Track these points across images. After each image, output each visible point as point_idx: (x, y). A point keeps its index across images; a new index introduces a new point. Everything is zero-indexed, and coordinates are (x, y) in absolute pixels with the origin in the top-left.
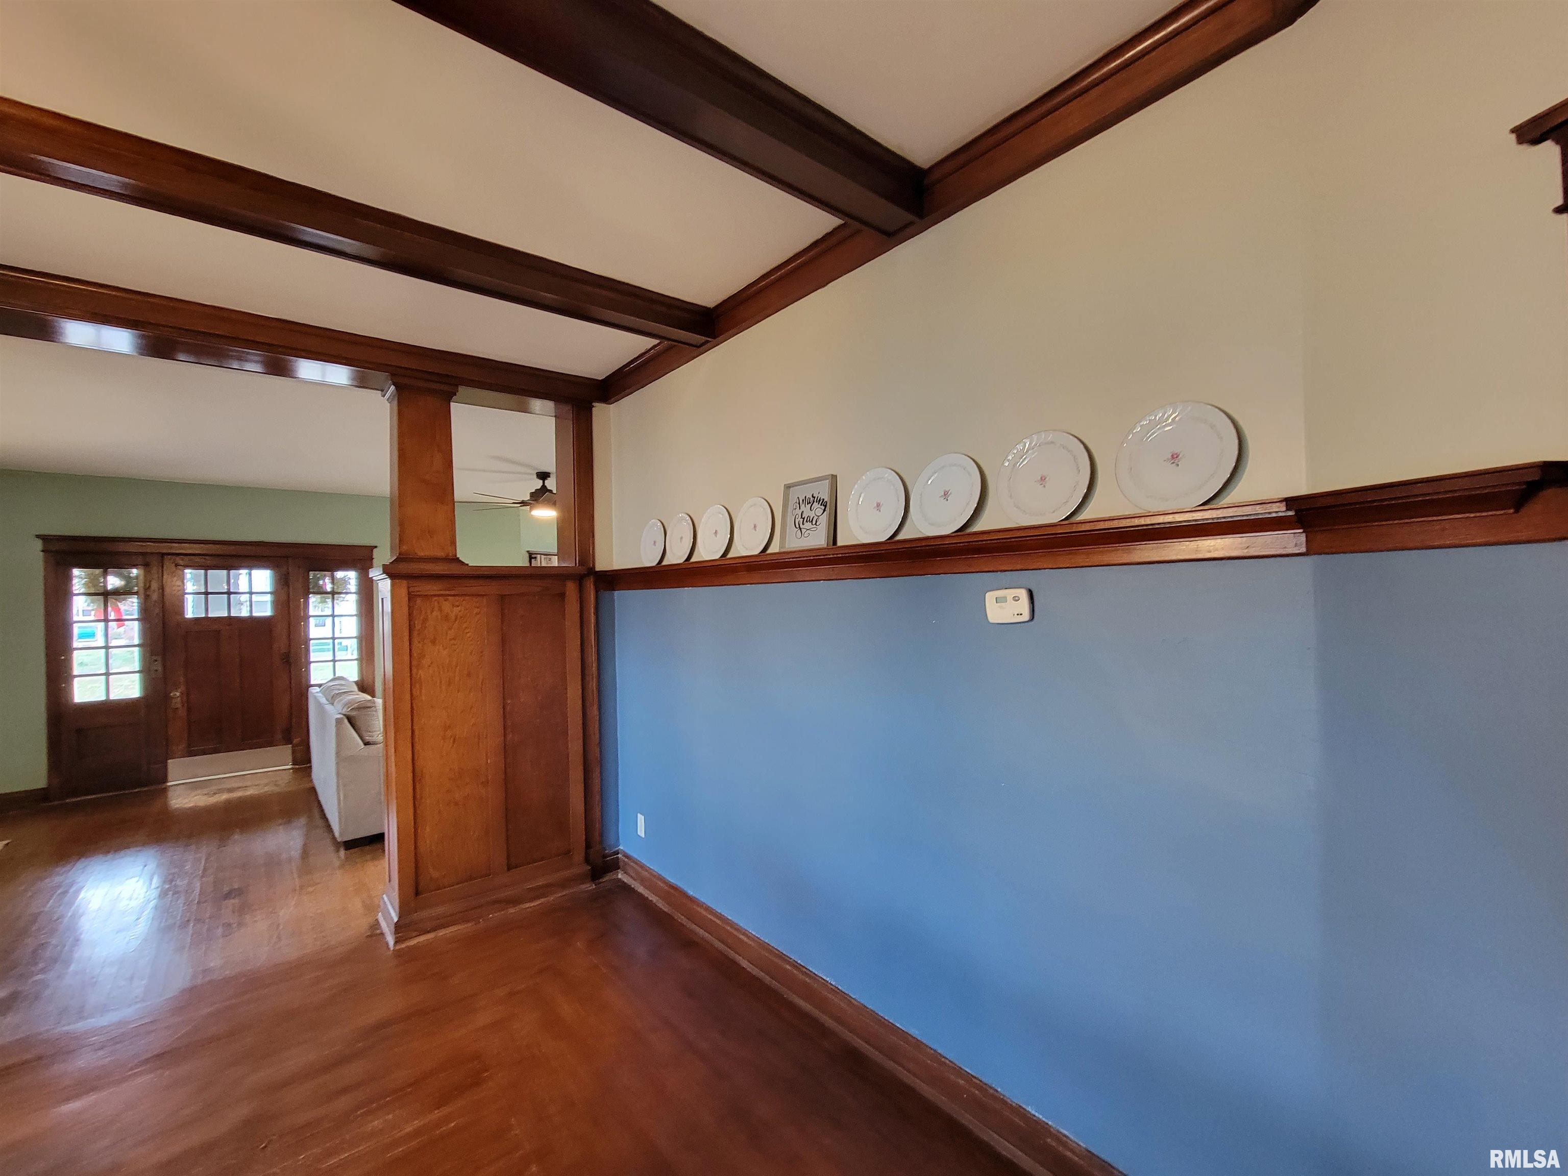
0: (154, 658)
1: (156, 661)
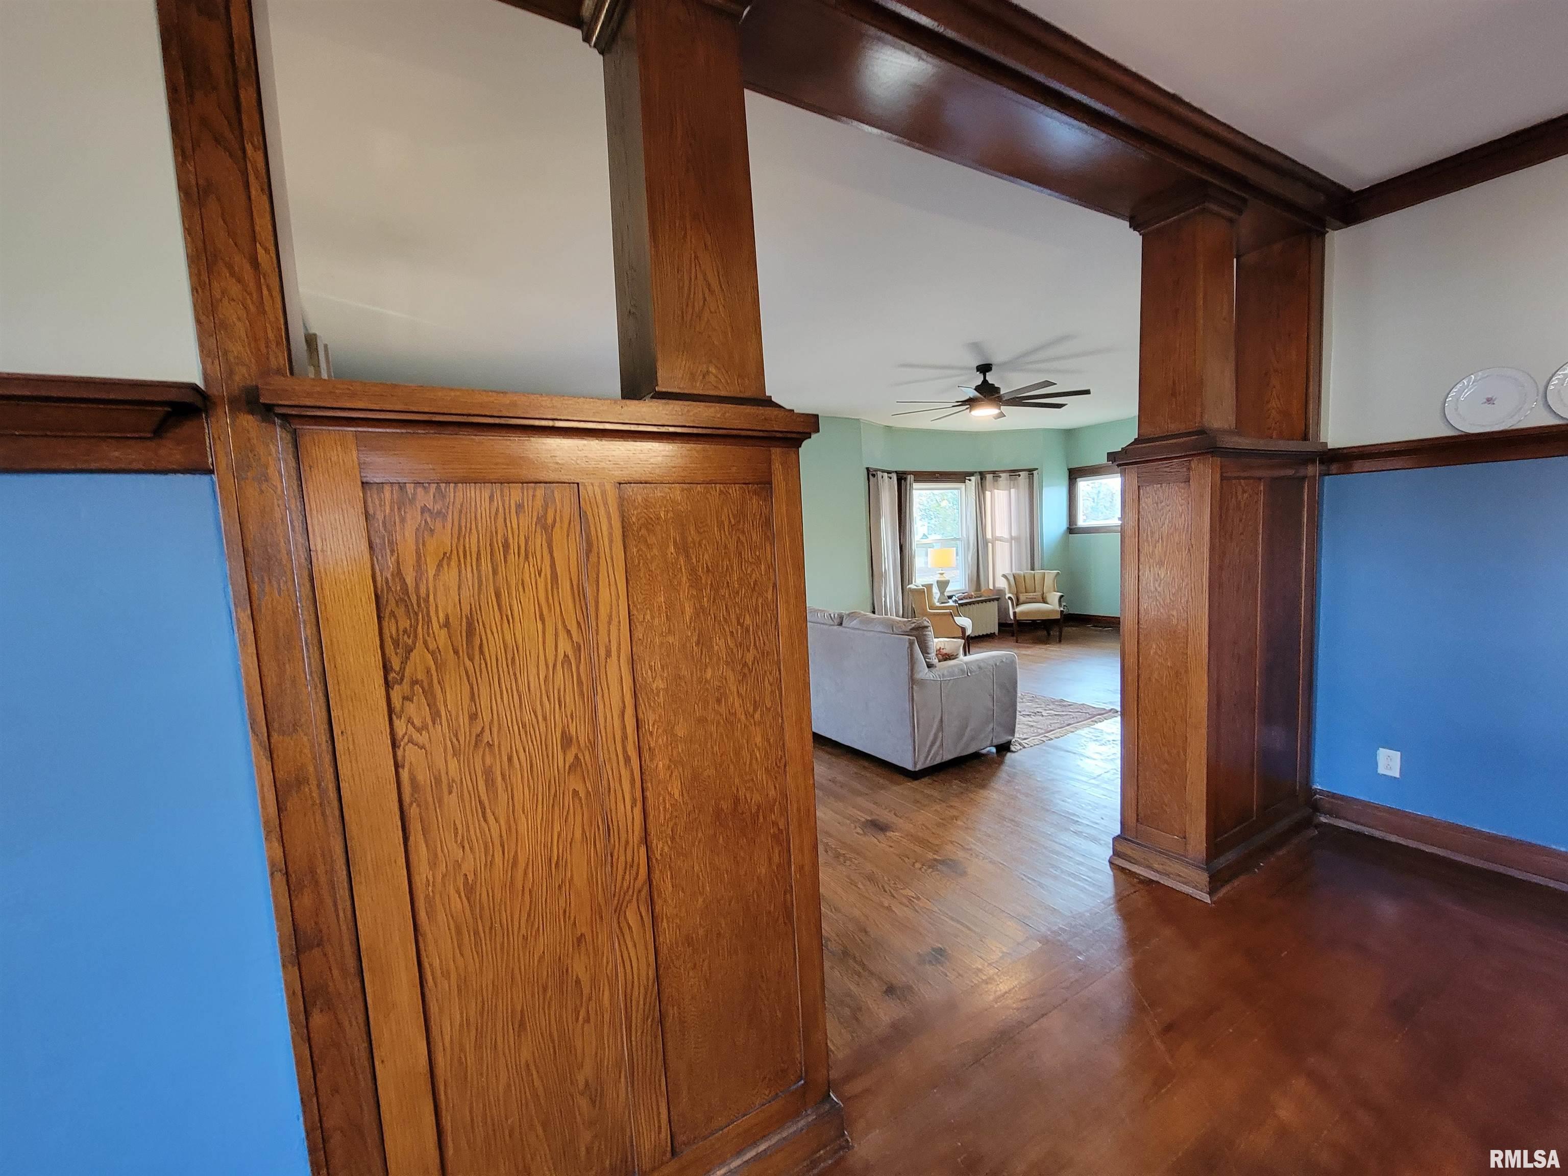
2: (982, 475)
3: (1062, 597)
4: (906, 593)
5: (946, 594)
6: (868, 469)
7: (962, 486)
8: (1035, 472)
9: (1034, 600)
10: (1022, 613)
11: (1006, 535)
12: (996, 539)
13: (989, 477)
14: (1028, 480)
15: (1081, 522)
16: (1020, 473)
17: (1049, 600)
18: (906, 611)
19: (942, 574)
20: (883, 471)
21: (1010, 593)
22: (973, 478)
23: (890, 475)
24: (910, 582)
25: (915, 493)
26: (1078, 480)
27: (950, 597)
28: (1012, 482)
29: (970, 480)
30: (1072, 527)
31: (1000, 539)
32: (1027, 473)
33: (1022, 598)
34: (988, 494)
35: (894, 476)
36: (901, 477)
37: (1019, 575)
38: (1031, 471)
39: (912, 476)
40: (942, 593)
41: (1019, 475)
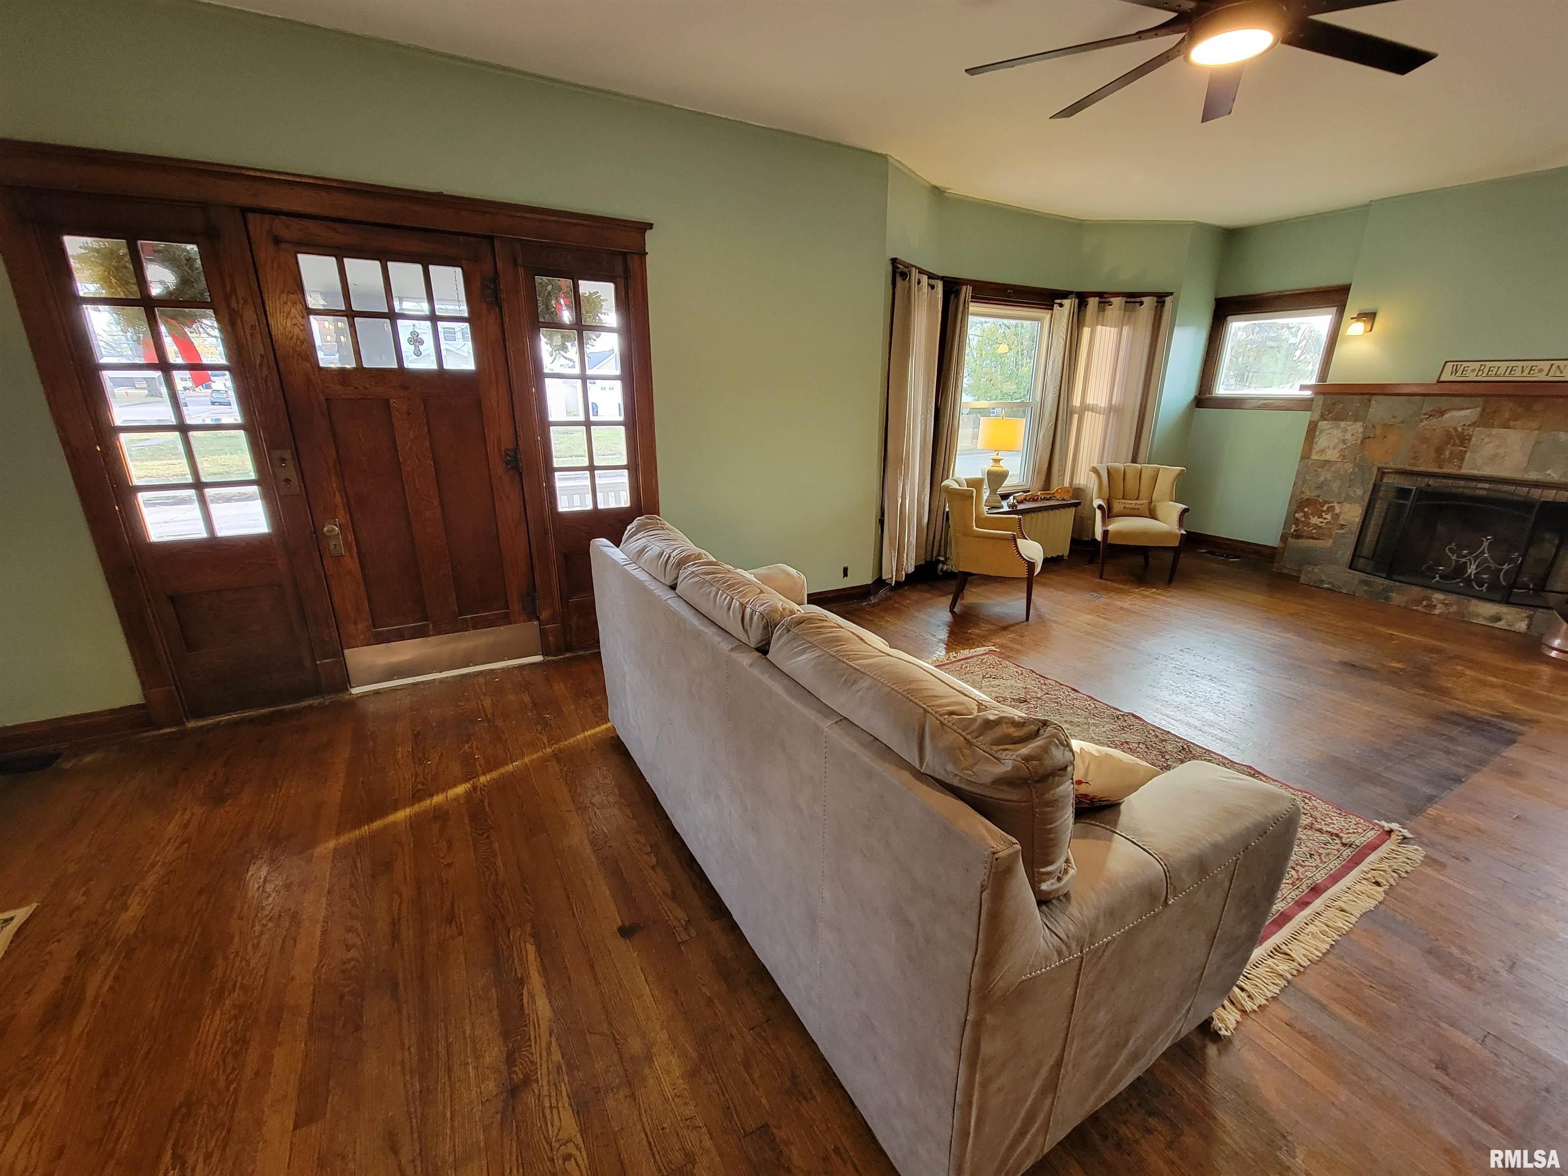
0: (278, 453)
1: (283, 460)
2: (1082, 298)
3: (1185, 511)
4: (936, 494)
5: (1001, 491)
6: (894, 261)
7: (1046, 315)
8: (1168, 300)
9: (1136, 512)
10: (1119, 534)
11: (1103, 403)
12: (1085, 408)
13: (1093, 302)
14: (1153, 311)
15: (1223, 388)
16: (1144, 299)
17: (1160, 512)
18: (934, 516)
19: (997, 461)
20: (922, 272)
21: (1099, 497)
22: (1067, 302)
23: (932, 282)
24: (945, 476)
25: (971, 319)
26: (1229, 318)
27: (1005, 497)
28: (1127, 314)
29: (1061, 305)
30: (1203, 397)
31: (1093, 409)
32: (1155, 299)
33: (1117, 506)
34: (1086, 331)
35: (940, 285)
36: (952, 287)
37: (1117, 470)
38: (1161, 298)
39: (970, 288)
40: (993, 491)
41: (1141, 303)
